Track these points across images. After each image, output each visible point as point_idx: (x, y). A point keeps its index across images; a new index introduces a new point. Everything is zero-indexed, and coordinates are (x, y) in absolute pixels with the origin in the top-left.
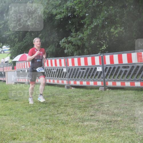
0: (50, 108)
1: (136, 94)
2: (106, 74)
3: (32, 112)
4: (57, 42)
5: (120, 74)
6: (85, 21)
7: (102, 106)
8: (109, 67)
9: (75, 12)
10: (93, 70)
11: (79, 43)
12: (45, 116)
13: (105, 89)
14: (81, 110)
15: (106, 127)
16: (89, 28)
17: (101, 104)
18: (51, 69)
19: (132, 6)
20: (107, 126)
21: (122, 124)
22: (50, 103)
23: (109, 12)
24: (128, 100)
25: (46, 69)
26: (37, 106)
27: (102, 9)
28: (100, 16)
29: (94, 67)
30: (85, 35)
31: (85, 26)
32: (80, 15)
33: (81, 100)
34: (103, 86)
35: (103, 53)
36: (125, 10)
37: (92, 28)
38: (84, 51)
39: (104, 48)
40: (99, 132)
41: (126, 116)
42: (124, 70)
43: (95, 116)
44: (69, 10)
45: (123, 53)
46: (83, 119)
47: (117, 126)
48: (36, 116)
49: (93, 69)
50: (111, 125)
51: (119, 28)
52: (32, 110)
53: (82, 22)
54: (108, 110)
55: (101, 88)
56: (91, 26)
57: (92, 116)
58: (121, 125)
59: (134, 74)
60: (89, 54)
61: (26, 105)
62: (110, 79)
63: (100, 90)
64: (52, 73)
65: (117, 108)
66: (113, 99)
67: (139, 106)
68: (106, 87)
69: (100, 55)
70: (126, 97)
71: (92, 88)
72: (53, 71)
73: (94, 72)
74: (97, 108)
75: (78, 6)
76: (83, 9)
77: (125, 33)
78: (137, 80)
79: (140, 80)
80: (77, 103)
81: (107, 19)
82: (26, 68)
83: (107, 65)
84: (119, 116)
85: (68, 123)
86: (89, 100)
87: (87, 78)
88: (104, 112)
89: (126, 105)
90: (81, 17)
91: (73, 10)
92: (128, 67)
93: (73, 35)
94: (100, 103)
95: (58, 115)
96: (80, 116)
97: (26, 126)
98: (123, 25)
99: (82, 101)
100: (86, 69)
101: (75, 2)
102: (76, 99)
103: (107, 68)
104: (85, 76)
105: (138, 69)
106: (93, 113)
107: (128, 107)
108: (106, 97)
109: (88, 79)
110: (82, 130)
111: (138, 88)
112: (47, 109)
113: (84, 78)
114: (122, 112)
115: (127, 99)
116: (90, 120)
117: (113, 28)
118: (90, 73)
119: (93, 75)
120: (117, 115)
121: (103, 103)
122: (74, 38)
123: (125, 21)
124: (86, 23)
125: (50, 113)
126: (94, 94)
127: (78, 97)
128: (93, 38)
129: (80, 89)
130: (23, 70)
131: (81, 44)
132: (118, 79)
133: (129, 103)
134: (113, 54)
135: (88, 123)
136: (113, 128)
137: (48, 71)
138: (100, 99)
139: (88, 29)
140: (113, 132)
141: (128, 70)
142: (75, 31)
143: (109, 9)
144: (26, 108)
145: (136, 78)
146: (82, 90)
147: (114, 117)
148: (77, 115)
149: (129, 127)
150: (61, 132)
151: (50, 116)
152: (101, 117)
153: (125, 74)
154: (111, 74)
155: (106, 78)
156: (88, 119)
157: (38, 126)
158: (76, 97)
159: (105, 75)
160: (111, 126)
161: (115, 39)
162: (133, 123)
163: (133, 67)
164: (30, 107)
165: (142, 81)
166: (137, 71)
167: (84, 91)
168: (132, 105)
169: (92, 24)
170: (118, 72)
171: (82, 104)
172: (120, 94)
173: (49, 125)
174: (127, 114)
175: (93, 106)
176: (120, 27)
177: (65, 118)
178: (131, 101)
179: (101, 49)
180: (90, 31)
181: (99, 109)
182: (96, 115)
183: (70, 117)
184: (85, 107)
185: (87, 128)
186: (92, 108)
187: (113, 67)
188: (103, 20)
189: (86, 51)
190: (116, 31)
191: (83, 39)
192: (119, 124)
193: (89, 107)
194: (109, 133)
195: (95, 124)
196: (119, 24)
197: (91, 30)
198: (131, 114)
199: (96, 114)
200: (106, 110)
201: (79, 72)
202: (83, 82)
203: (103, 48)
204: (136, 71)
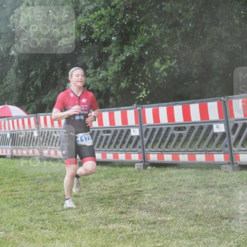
0: (49, 200)
1: (197, 175)
2: (146, 140)
3: (17, 208)
4: (63, 85)
5: (170, 141)
6: (111, 50)
7: (139, 196)
8: (151, 128)
9: (92, 33)
10: (124, 134)
11: (101, 87)
12: (40, 214)
13: (145, 167)
14: (103, 204)
15: (147, 233)
16: (116, 60)
17: (138, 193)
18: (52, 132)
19: (190, 25)
20: (149, 231)
21: (174, 228)
22: (50, 191)
23: (151, 34)
24: (184, 186)
25: (42, 132)
26: (26, 196)
27: (139, 29)
28: (136, 41)
29: (125, 129)
30: (110, 72)
31: (111, 58)
32: (101, 38)
33: (104, 186)
34: (142, 162)
35: (142, 104)
36: (178, 31)
37: (122, 61)
38: (109, 100)
39: (143, 95)
40: (134, 241)
41: (180, 213)
42: (177, 133)
43: (127, 213)
44: (82, 30)
45: (175, 105)
46: (106, 220)
47: (165, 231)
48: (25, 214)
49: (123, 132)
50: (154, 228)
51: (169, 62)
52: (18, 203)
53: (105, 50)
54: (150, 203)
55: (138, 164)
56: (120, 57)
57: (122, 213)
58: (172, 229)
59: (195, 140)
60: (118, 105)
61: (8, 195)
62: (154, 150)
63: (136, 168)
64: (54, 139)
65: (166, 199)
66: (158, 184)
67: (203, 195)
68: (146, 163)
69: (137, 107)
70: (180, 180)
71: (122, 165)
72: (55, 135)
73: (125, 137)
74: (131, 199)
75: (98, 24)
76: (106, 30)
77: (178, 70)
78: (200, 151)
79: (205, 151)
80: (96, 192)
81: (147, 45)
82: (7, 129)
83: (148, 126)
84: (169, 214)
85: (80, 227)
86: (118, 186)
87: (115, 147)
88: (143, 206)
89: (181, 195)
90: (103, 42)
91: (89, 31)
92: (185, 128)
93: (90, 73)
94: (136, 191)
95: (63, 212)
96: (102, 214)
97: (6, 232)
98: (176, 56)
99: (104, 188)
100: (113, 132)
101: (92, 16)
102: (94, 183)
103: (147, 130)
104: (111, 143)
105: (201, 132)
106: (124, 207)
107: (184, 197)
108: (147, 180)
109: (115, 150)
110: (105, 237)
111: (201, 164)
112: (44, 201)
113: (109, 147)
114: (174, 206)
115: (183, 184)
116: (119, 220)
117: (158, 61)
118: (119, 138)
119: (124, 142)
120: (166, 211)
121: (142, 191)
122: (91, 78)
123: (178, 50)
124: (112, 52)
125: (48, 208)
126: (126, 174)
127: (98, 180)
128: (124, 79)
129: (102, 166)
130: (3, 133)
131: (104, 88)
132: (167, 150)
133: (186, 191)
134: (159, 106)
135: (115, 225)
136: (157, 235)
137: (46, 135)
138: (136, 184)
139: (115, 63)
140: (158, 242)
141: (185, 133)
142: (94, 65)
143: (151, 30)
144: (8, 199)
145: (199, 146)
146: (105, 168)
147: (160, 215)
148: (96, 212)
149: (186, 231)
150: (69, 241)
151: (50, 213)
152: (138, 215)
153: (178, 140)
154: (156, 141)
155: (147, 148)
156: (116, 219)
157: (28, 232)
158: (95, 181)
159: (145, 143)
160: (154, 231)
161: (162, 80)
162: (193, 225)
163: (192, 128)
164: (14, 199)
165: (208, 153)
166: (200, 135)
167: (108, 170)
168: (191, 194)
169: (121, 55)
170: (167, 137)
171: (105, 193)
172: (170, 176)
173: (47, 229)
174: (184, 210)
175: (123, 196)
176: (170, 59)
177: (75, 217)
178: (189, 187)
179: (137, 98)
180: (118, 67)
181: (134, 201)
182: (130, 212)
183: (83, 215)
184: (110, 197)
185: (113, 234)
186: (122, 201)
187: (158, 128)
188: (141, 47)
189: (113, 100)
190: (164, 67)
191: (106, 81)
192: (168, 227)
193: (117, 197)
194: (152, 242)
195: (128, 227)
196: (169, 55)
197: (120, 65)
198: (189, 210)
199: (129, 210)
200: (147, 202)
201: (99, 137)
202: (107, 154)
203: (141, 96)
204: (198, 135)
